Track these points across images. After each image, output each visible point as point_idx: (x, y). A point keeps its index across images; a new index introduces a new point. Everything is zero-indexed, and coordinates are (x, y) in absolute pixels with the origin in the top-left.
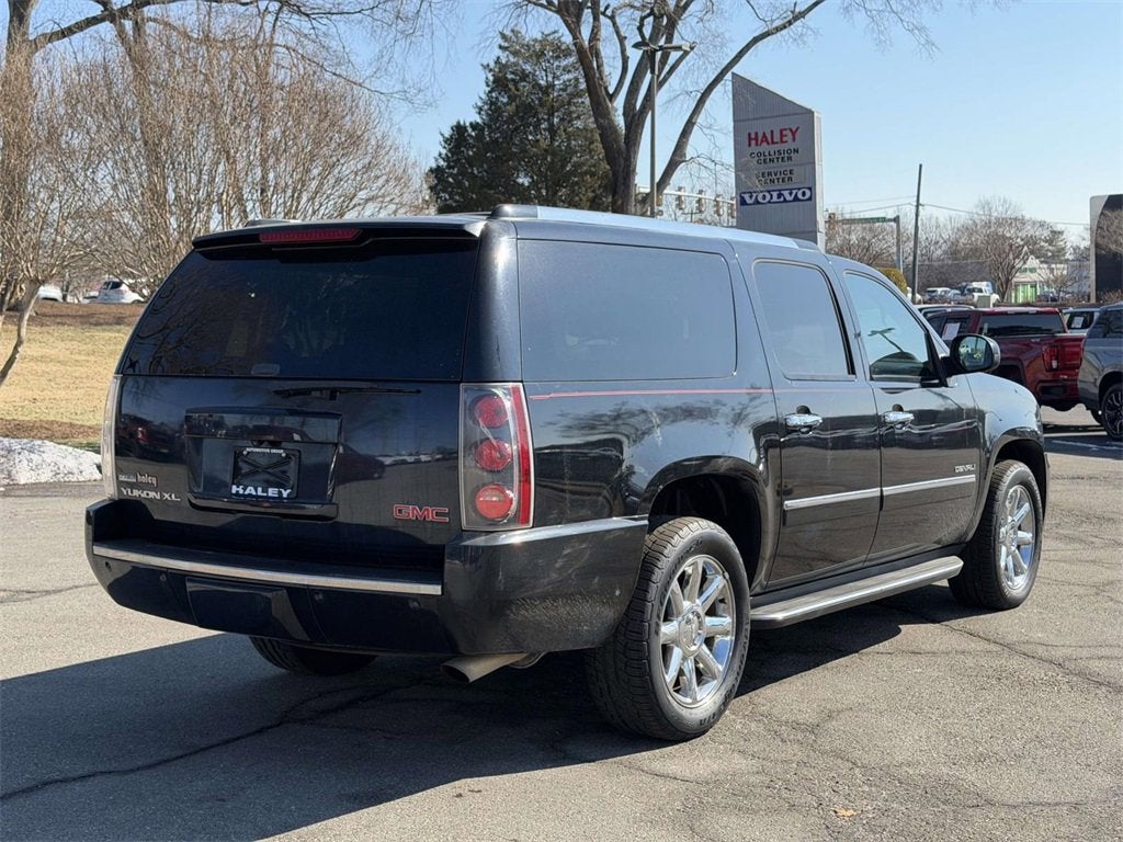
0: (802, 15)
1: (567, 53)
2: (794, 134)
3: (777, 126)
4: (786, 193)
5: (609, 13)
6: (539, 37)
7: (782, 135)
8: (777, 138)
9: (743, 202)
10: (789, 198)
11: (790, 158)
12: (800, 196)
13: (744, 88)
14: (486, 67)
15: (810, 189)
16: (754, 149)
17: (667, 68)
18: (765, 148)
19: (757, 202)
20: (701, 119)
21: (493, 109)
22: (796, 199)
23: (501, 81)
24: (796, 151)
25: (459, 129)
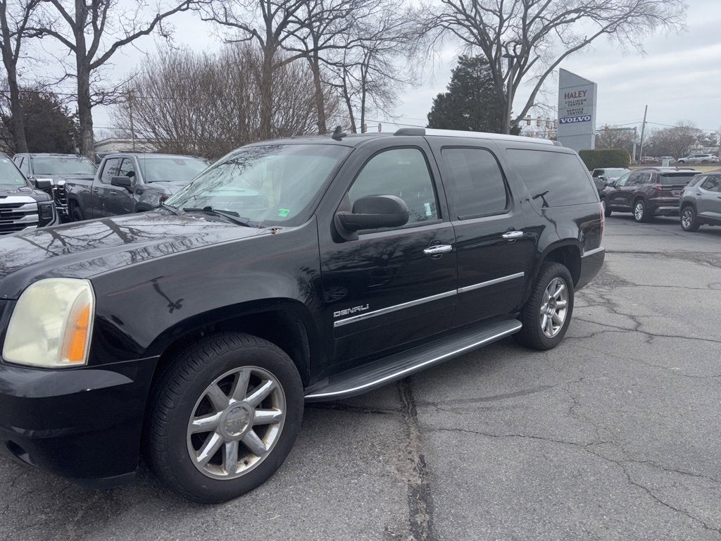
0: (589, 41)
1: (486, 63)
2: (584, 93)
3: (577, 90)
4: (579, 118)
5: (505, 45)
6: (475, 57)
7: (579, 94)
8: (577, 95)
9: (561, 122)
10: (580, 120)
11: (582, 103)
12: (585, 119)
13: (565, 76)
14: (453, 71)
15: (590, 116)
16: (567, 100)
17: (526, 67)
18: (572, 99)
19: (567, 122)
20: (541, 88)
21: (453, 88)
22: (584, 120)
23: (457, 75)
24: (585, 100)
25: (440, 96)
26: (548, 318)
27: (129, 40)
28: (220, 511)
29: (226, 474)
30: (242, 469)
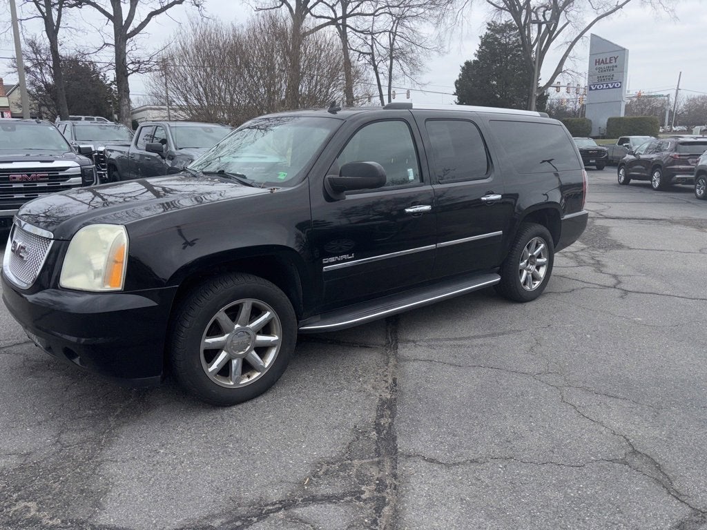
0: (621, 7)
1: (515, 29)
2: (616, 59)
3: (608, 56)
4: (610, 85)
5: (534, 10)
6: (504, 23)
7: (610, 60)
8: (608, 61)
9: (591, 89)
10: (611, 87)
11: (613, 70)
12: (616, 86)
13: (596, 42)
14: (481, 37)
15: (621, 83)
16: (598, 66)
17: (556, 32)
18: (602, 65)
19: (596, 89)
20: (571, 54)
21: (481, 54)
22: (614, 87)
23: (487, 42)
24: (616, 66)
25: (467, 63)
26: (528, 274)
27: (164, 9)
28: (226, 412)
29: (232, 383)
30: (246, 381)
